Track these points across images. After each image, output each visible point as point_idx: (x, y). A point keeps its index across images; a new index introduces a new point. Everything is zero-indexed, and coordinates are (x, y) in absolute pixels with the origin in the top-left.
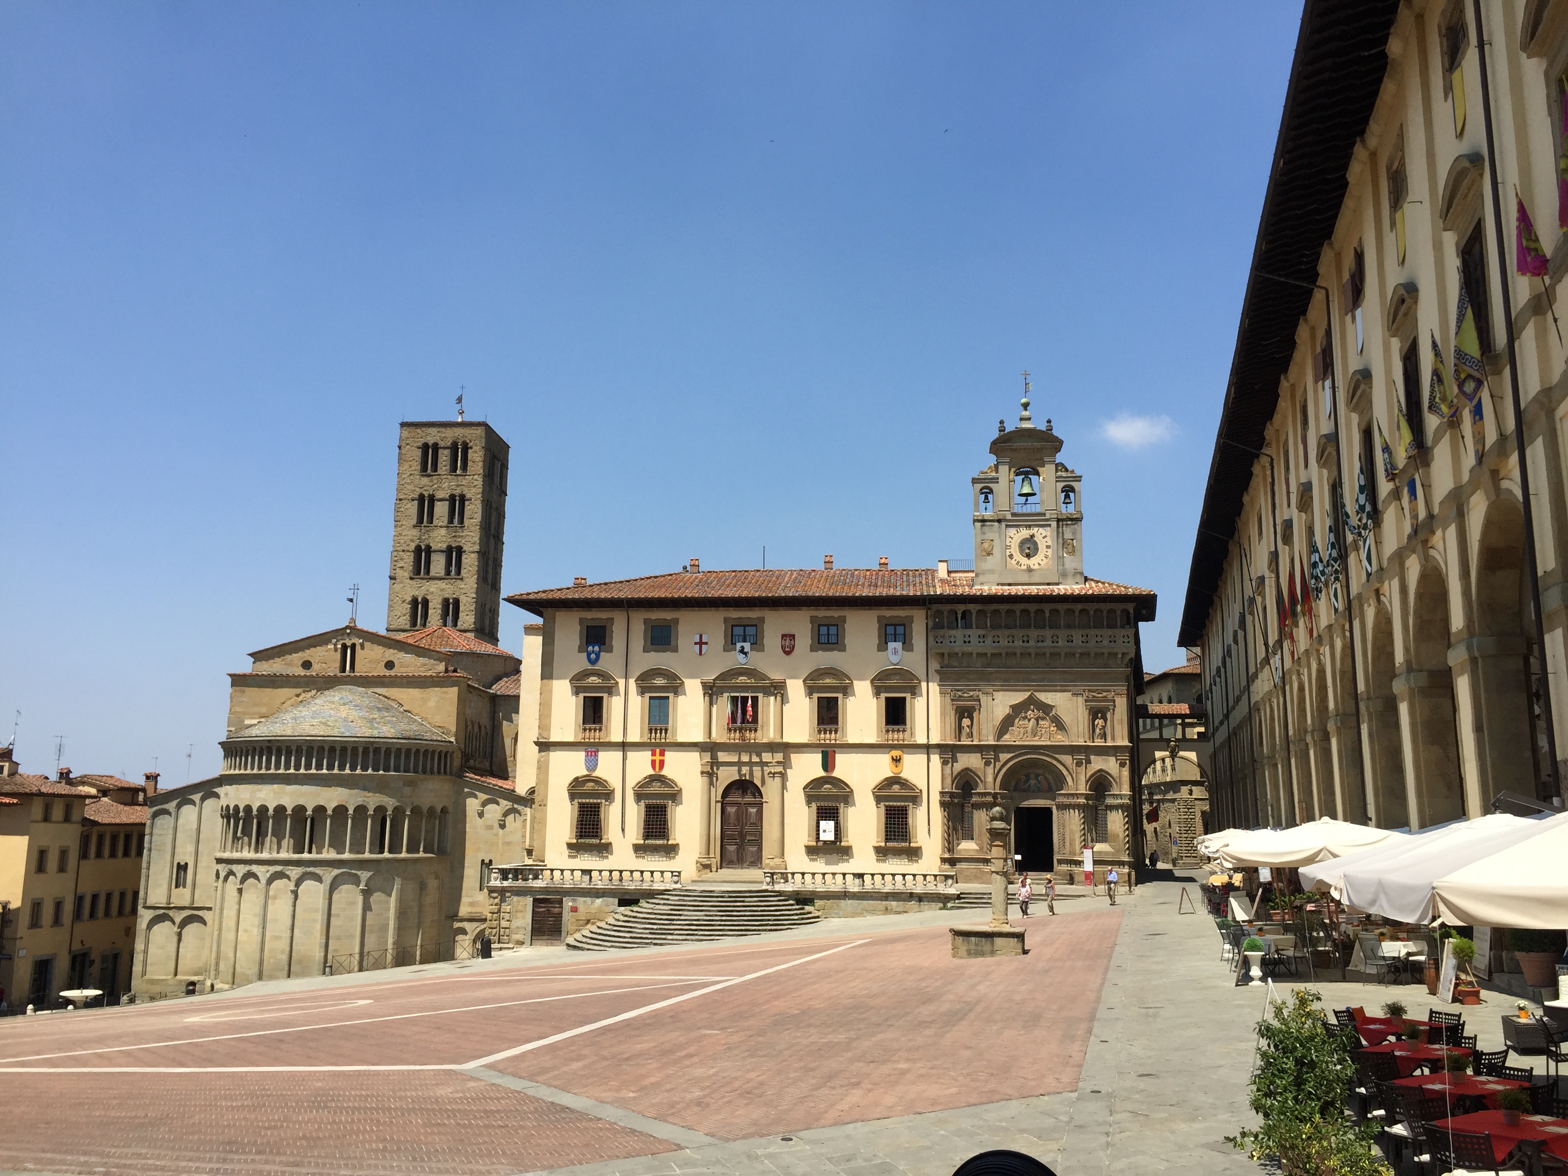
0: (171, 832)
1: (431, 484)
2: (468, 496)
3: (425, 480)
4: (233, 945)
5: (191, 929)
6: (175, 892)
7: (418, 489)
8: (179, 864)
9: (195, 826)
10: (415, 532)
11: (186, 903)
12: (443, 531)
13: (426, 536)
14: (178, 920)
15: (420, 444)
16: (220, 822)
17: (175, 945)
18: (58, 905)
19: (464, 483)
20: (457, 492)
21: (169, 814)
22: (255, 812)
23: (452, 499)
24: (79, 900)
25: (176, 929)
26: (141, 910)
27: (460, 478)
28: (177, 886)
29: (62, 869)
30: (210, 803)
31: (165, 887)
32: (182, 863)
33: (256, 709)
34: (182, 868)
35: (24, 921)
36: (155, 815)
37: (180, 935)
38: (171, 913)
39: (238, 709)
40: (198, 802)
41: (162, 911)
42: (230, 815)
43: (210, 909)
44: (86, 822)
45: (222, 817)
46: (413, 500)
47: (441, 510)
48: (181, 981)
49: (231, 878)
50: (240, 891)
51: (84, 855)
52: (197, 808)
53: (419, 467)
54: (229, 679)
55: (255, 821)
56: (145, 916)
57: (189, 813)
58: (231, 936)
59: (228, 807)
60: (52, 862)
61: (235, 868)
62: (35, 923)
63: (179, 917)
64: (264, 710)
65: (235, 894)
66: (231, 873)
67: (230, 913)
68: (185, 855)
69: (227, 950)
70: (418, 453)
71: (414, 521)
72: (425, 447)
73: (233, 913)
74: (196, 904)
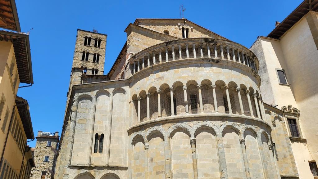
0: (92, 111)
1: (88, 49)
2: (100, 54)
3: (86, 47)
6: (94, 155)
7: (83, 49)
8: (97, 134)
9: (109, 109)
10: (82, 62)
12: (91, 64)
13: (85, 64)
14: (99, 177)
15: (85, 36)
19: (99, 50)
20: (97, 52)
21: (91, 99)
23: (95, 55)
27: (97, 49)
28: (95, 151)
30: (118, 95)
31: (86, 151)
32: (100, 134)
34: (99, 138)
36: (80, 99)
38: (92, 172)
40: (111, 93)
41: (83, 171)
43: (125, 169)
46: (81, 52)
47: (91, 57)
52: (110, 98)
53: (84, 43)
56: (69, 176)
57: (104, 100)
63: (100, 175)
68: (102, 128)
70: (84, 39)
71: (81, 59)
72: (86, 38)
74: (111, 165)
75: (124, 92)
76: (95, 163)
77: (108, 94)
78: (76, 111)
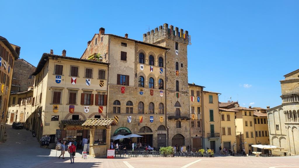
0: (273, 118)
4: (293, 144)
5: (282, 140)
8: (276, 125)
9: (279, 116)
11: (280, 134)
14: (279, 138)
16: (284, 115)
17: (279, 143)
18: (252, 133)
21: (272, 114)
22: (292, 112)
24: (256, 132)
25: (278, 140)
26: (270, 135)
28: (277, 130)
29: (251, 126)
30: (281, 111)
31: (274, 130)
32: (277, 125)
33: (288, 88)
34: (277, 126)
35: (245, 136)
36: (269, 114)
37: (280, 141)
38: (277, 136)
39: (283, 89)
41: (274, 136)
42: (286, 113)
43: (286, 135)
44: (254, 116)
45: (284, 114)
48: (282, 152)
49: (289, 128)
50: (292, 131)
51: (255, 123)
52: (278, 112)
54: (280, 82)
55: (293, 114)
56: (271, 137)
57: (276, 113)
58: (293, 142)
59: (285, 111)
60: (249, 124)
61: (290, 125)
62: (247, 137)
63: (279, 137)
64: (290, 88)
65: (291, 132)
66: (289, 127)
67: (291, 136)
68: (277, 123)
69: (292, 146)
73: (292, 137)
74: (282, 134)
75: (282, 109)
76: (277, 133)
77: (277, 111)
78: (269, 118)
